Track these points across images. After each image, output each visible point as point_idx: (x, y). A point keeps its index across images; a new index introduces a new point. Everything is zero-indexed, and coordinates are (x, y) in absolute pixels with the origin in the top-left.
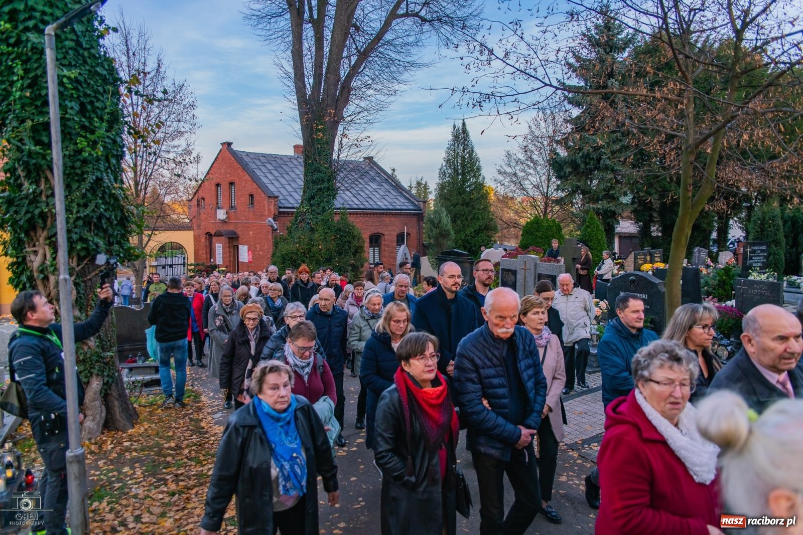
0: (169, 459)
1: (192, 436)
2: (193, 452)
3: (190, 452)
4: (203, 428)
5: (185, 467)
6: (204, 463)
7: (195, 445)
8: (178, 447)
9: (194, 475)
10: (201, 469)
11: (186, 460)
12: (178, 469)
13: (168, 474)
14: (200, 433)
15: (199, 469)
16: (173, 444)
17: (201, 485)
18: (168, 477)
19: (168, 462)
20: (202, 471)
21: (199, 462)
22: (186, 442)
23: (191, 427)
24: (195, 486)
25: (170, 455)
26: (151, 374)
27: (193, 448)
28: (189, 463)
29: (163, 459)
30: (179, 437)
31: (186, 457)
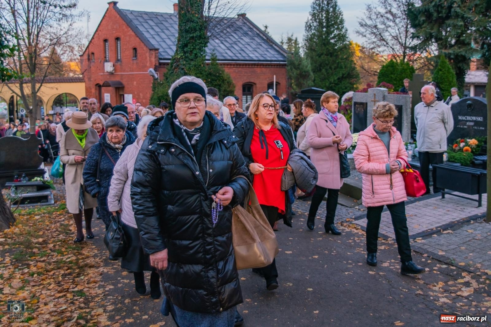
0: (35, 250)
1: (59, 235)
2: (57, 246)
3: (54, 246)
4: (71, 230)
5: (48, 256)
6: (65, 253)
7: (61, 241)
8: (45, 242)
9: (54, 262)
10: (62, 257)
11: (49, 251)
12: (42, 257)
13: (32, 261)
14: (67, 233)
15: (59, 258)
16: (41, 240)
17: (59, 268)
18: (31, 263)
19: (34, 253)
20: (62, 259)
21: (62, 254)
22: (52, 239)
23: (59, 229)
24: (53, 269)
25: (36, 247)
26: (33, 192)
27: (58, 243)
28: (52, 254)
29: (30, 250)
30: (48, 236)
31: (51, 250)
